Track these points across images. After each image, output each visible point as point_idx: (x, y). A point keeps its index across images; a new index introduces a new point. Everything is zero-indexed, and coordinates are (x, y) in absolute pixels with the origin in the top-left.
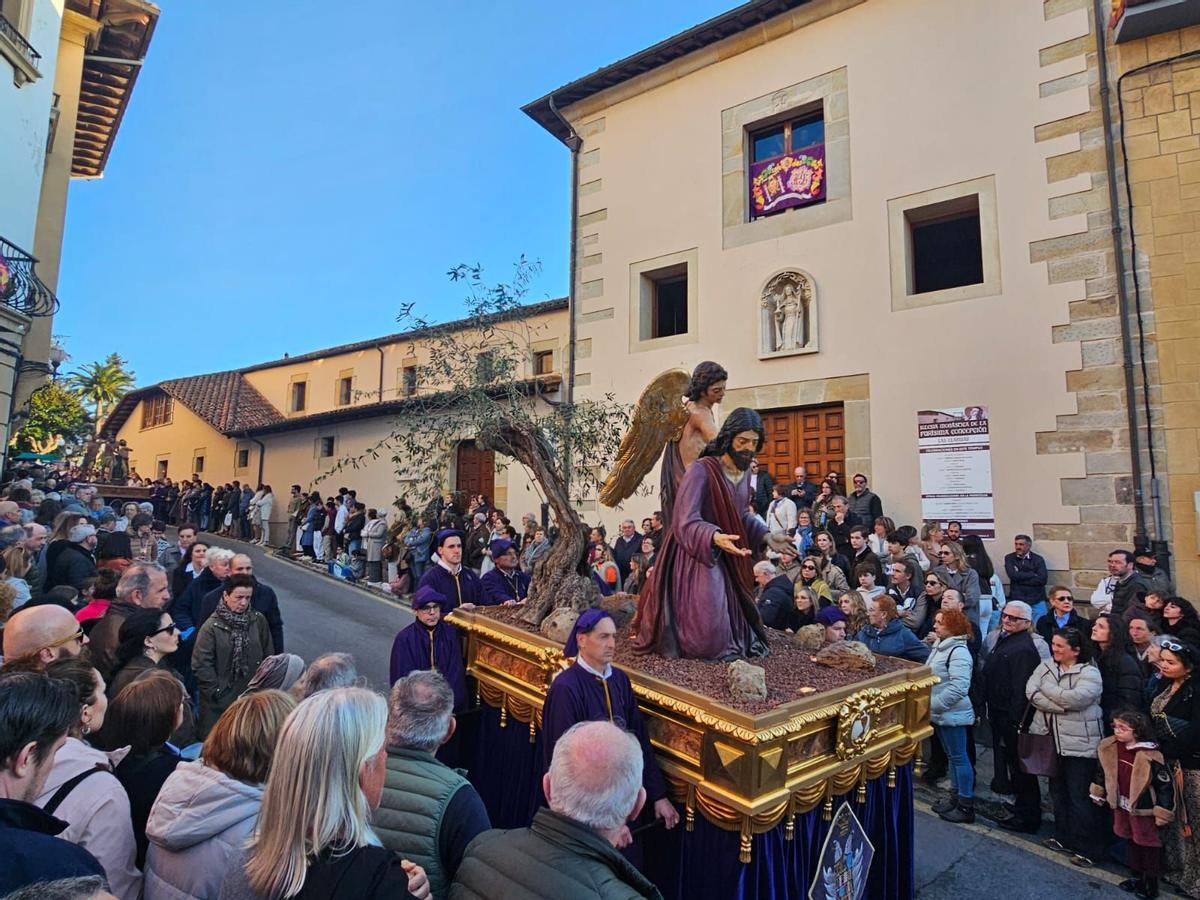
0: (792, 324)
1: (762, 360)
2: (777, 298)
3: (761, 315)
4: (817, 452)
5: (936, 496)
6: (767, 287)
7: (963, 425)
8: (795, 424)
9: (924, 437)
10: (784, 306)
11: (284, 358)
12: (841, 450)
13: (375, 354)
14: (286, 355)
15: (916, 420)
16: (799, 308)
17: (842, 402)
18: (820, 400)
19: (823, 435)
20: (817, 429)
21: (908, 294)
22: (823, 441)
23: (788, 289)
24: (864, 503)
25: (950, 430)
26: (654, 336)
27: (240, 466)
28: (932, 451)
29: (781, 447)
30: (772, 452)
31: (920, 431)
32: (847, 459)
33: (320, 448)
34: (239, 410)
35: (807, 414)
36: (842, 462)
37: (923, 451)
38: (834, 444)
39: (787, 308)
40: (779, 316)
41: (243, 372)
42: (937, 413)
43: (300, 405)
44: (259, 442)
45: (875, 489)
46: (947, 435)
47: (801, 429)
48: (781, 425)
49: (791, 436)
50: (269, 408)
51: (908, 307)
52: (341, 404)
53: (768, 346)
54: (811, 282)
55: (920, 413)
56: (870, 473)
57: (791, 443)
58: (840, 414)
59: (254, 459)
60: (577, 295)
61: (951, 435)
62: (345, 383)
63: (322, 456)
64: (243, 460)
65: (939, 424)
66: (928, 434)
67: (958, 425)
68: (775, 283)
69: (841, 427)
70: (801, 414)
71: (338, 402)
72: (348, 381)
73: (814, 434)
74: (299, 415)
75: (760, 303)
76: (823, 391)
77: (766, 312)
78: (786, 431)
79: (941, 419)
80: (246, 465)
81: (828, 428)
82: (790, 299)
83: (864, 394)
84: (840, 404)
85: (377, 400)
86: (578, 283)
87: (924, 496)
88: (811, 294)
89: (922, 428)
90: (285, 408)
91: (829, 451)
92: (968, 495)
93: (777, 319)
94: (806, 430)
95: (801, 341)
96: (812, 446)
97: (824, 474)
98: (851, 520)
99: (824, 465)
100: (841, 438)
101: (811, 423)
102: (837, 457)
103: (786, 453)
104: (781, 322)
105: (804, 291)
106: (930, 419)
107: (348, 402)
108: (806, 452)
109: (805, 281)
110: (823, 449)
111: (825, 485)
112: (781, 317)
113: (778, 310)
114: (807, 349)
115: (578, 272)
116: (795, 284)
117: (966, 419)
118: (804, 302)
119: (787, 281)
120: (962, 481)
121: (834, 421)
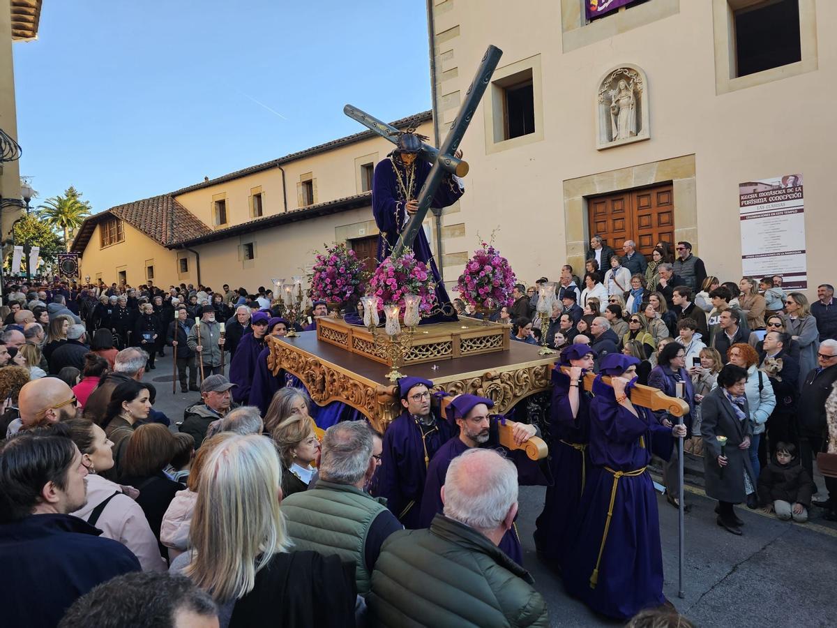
0: (626, 115)
1: (600, 150)
2: (612, 93)
3: (598, 111)
4: (649, 226)
5: (755, 256)
6: (603, 84)
7: (780, 192)
8: (630, 203)
9: (744, 205)
10: (618, 100)
11: (204, 181)
12: (671, 223)
13: (276, 173)
14: (206, 178)
15: (737, 192)
16: (632, 100)
17: (672, 181)
18: (651, 181)
19: (654, 212)
20: (649, 206)
21: (731, 79)
22: (655, 216)
23: (622, 84)
24: (689, 267)
25: (768, 197)
26: (506, 138)
27: (182, 272)
28: (751, 217)
29: (619, 224)
30: (611, 228)
31: (741, 200)
32: (676, 231)
33: (243, 252)
34: (175, 226)
35: (640, 194)
36: (671, 233)
37: (743, 218)
38: (665, 218)
39: (621, 101)
40: (613, 110)
41: (174, 195)
42: (756, 184)
43: (223, 220)
44: (195, 252)
45: (701, 252)
46: (765, 203)
47: (635, 208)
48: (618, 205)
49: (627, 214)
50: (198, 223)
51: (731, 90)
52: (255, 216)
53: (605, 137)
54: (642, 76)
55: (741, 185)
56: (696, 239)
57: (627, 220)
58: (670, 192)
59: (192, 265)
60: (439, 107)
61: (769, 202)
62: (256, 199)
63: (245, 259)
64: (184, 266)
65: (758, 193)
66: (748, 202)
67: (775, 193)
68: (610, 80)
69: (670, 203)
70: (635, 196)
71: (252, 214)
72: (259, 197)
73: (646, 211)
74: (223, 227)
75: (597, 99)
76: (655, 172)
77: (603, 107)
78: (623, 210)
79: (760, 188)
80: (187, 271)
81: (659, 204)
82: (623, 93)
83: (692, 172)
84: (670, 183)
85: (284, 211)
86: (439, 97)
87: (744, 257)
88: (643, 87)
89: (742, 198)
90: (211, 223)
91: (660, 224)
92: (784, 253)
93: (613, 112)
94: (640, 208)
95: (634, 131)
96: (645, 221)
97: (655, 245)
98: (674, 282)
99: (655, 237)
100: (671, 213)
101: (644, 201)
102: (667, 229)
103: (623, 229)
104: (616, 115)
105: (636, 84)
106: (750, 189)
107: (260, 214)
108: (640, 227)
109: (637, 75)
110: (655, 223)
111: (655, 252)
112: (616, 110)
113: (613, 104)
114: (640, 137)
115: (438, 86)
116: (628, 79)
117: (783, 186)
118: (637, 94)
119: (621, 76)
120: (778, 242)
121: (664, 198)
